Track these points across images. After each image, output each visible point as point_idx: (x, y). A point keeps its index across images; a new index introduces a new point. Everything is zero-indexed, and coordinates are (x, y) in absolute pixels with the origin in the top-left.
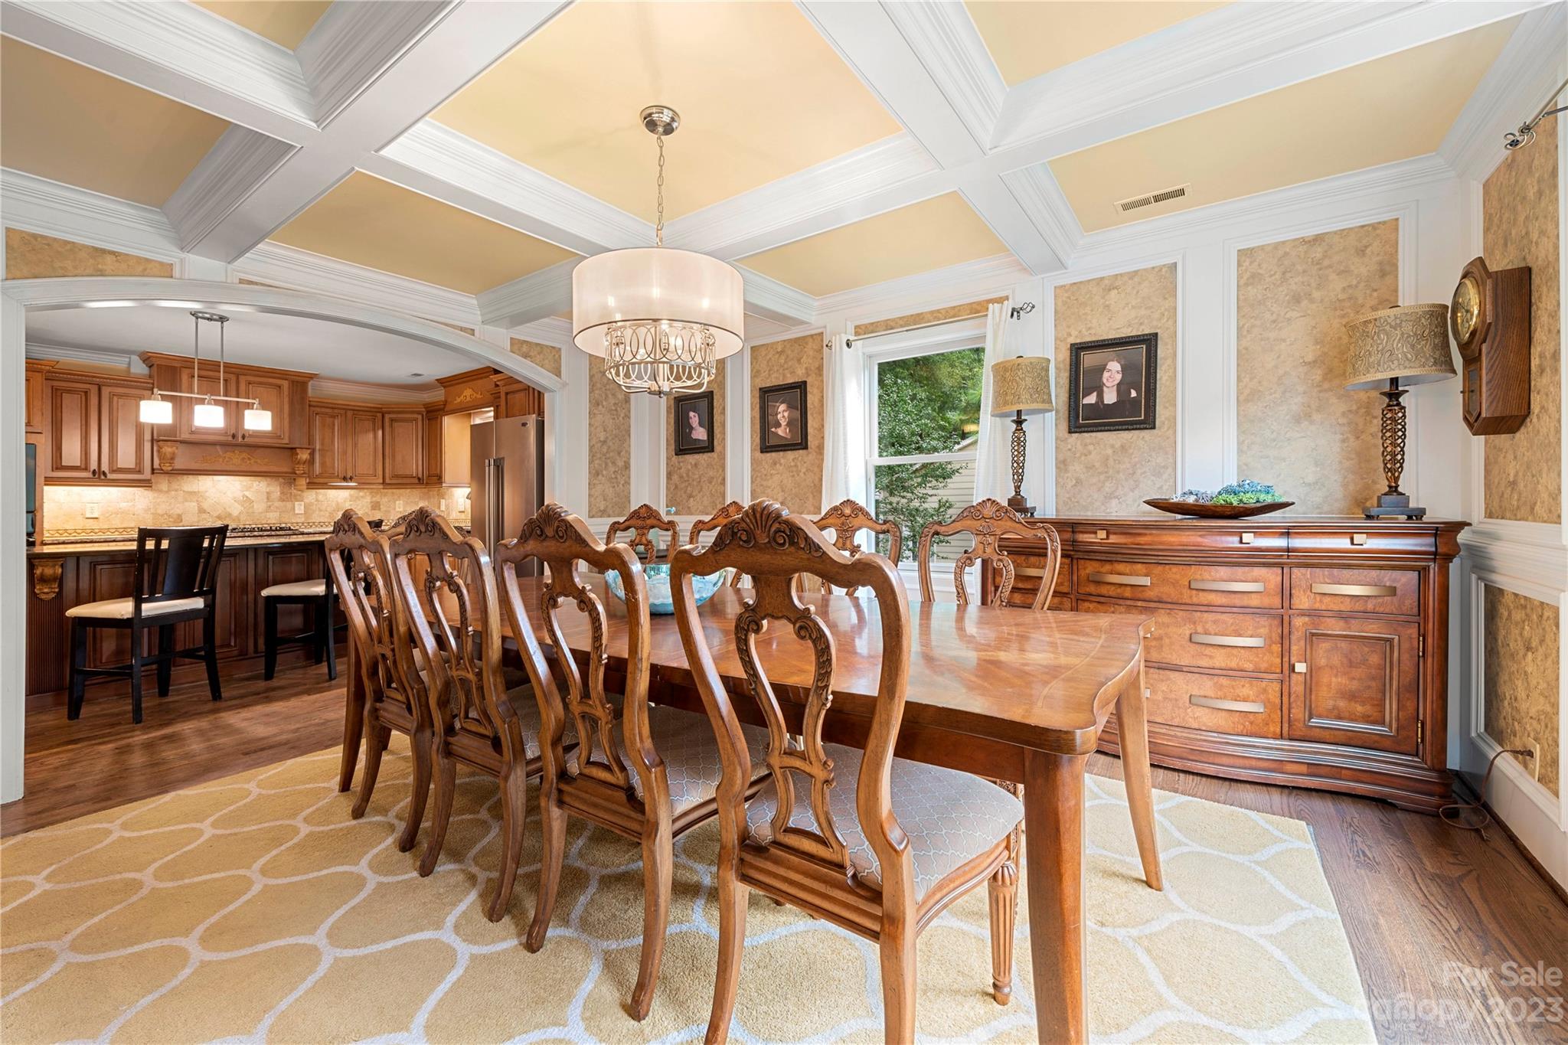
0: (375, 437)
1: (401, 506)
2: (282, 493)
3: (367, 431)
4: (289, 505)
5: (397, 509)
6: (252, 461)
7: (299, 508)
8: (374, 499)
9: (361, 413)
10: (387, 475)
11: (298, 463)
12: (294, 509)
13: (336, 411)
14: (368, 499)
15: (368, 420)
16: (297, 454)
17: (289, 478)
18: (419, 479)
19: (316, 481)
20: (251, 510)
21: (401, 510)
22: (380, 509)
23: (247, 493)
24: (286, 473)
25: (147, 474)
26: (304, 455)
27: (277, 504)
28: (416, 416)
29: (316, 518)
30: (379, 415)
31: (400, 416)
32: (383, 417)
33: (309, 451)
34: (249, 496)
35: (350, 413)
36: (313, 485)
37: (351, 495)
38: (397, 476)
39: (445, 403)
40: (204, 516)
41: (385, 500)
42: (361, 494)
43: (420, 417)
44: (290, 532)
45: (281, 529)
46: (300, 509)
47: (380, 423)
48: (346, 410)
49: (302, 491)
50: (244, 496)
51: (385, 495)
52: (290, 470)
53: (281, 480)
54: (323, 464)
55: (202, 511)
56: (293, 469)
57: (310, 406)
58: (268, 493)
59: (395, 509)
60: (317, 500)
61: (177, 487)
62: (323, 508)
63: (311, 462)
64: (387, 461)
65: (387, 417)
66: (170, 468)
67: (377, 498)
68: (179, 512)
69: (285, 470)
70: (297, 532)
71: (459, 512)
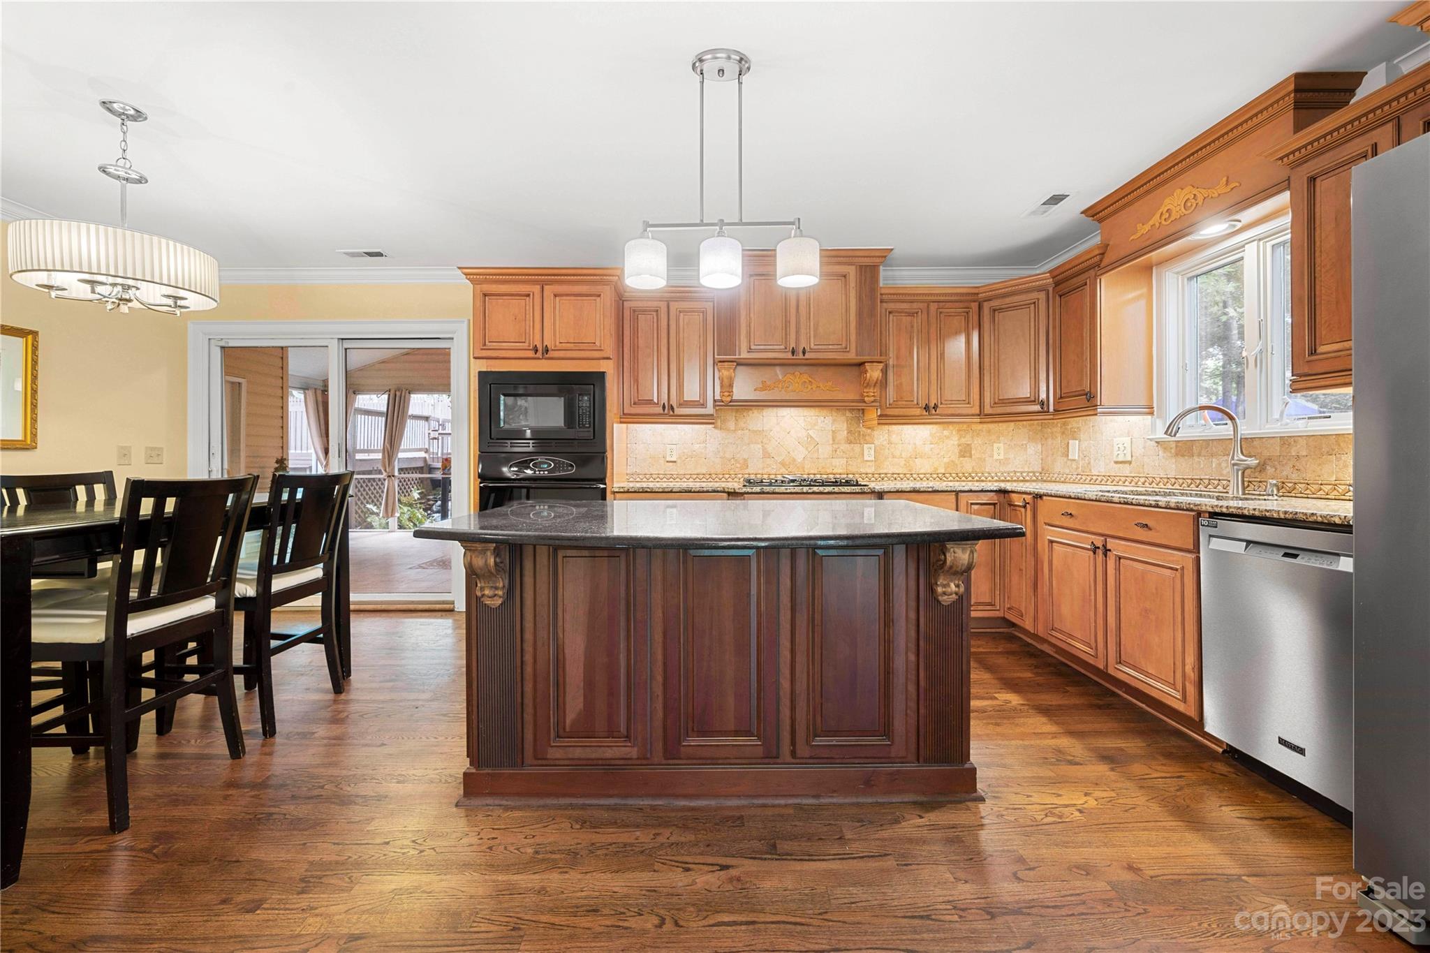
0: (968, 343)
1: (1002, 451)
2: (850, 432)
3: (957, 333)
4: (857, 448)
5: (996, 457)
6: (814, 386)
7: (869, 453)
8: (963, 440)
9: (948, 305)
10: (987, 401)
11: (868, 385)
12: (863, 455)
13: (915, 305)
14: (954, 440)
15: (959, 314)
16: (866, 372)
17: (857, 409)
18: (1042, 403)
19: (890, 412)
20: (815, 456)
21: (1001, 457)
22: (971, 456)
23: (811, 432)
24: (853, 401)
25: (710, 409)
26: (874, 373)
27: (845, 447)
28: (1035, 295)
29: (888, 468)
30: (975, 306)
31: (1008, 300)
32: (980, 307)
33: (881, 366)
34: (814, 436)
35: (933, 307)
36: (886, 418)
37: (931, 435)
38: (1003, 402)
39: (1104, 249)
40: (769, 461)
41: (977, 442)
42: (946, 433)
43: (1042, 296)
44: (857, 489)
45: (848, 483)
46: (869, 455)
47: (976, 318)
48: (929, 302)
49: (871, 428)
50: (809, 436)
51: (978, 435)
52: (857, 397)
53: (848, 414)
54: (899, 387)
55: (766, 455)
56: (862, 395)
57: (881, 302)
58: (833, 432)
59: (992, 456)
60: (890, 443)
61: (743, 425)
62: (897, 453)
63: (883, 383)
64: (987, 379)
65: (986, 306)
66: (729, 399)
67: (967, 439)
68: (746, 456)
69: (851, 396)
70: (866, 489)
71: (1116, 462)
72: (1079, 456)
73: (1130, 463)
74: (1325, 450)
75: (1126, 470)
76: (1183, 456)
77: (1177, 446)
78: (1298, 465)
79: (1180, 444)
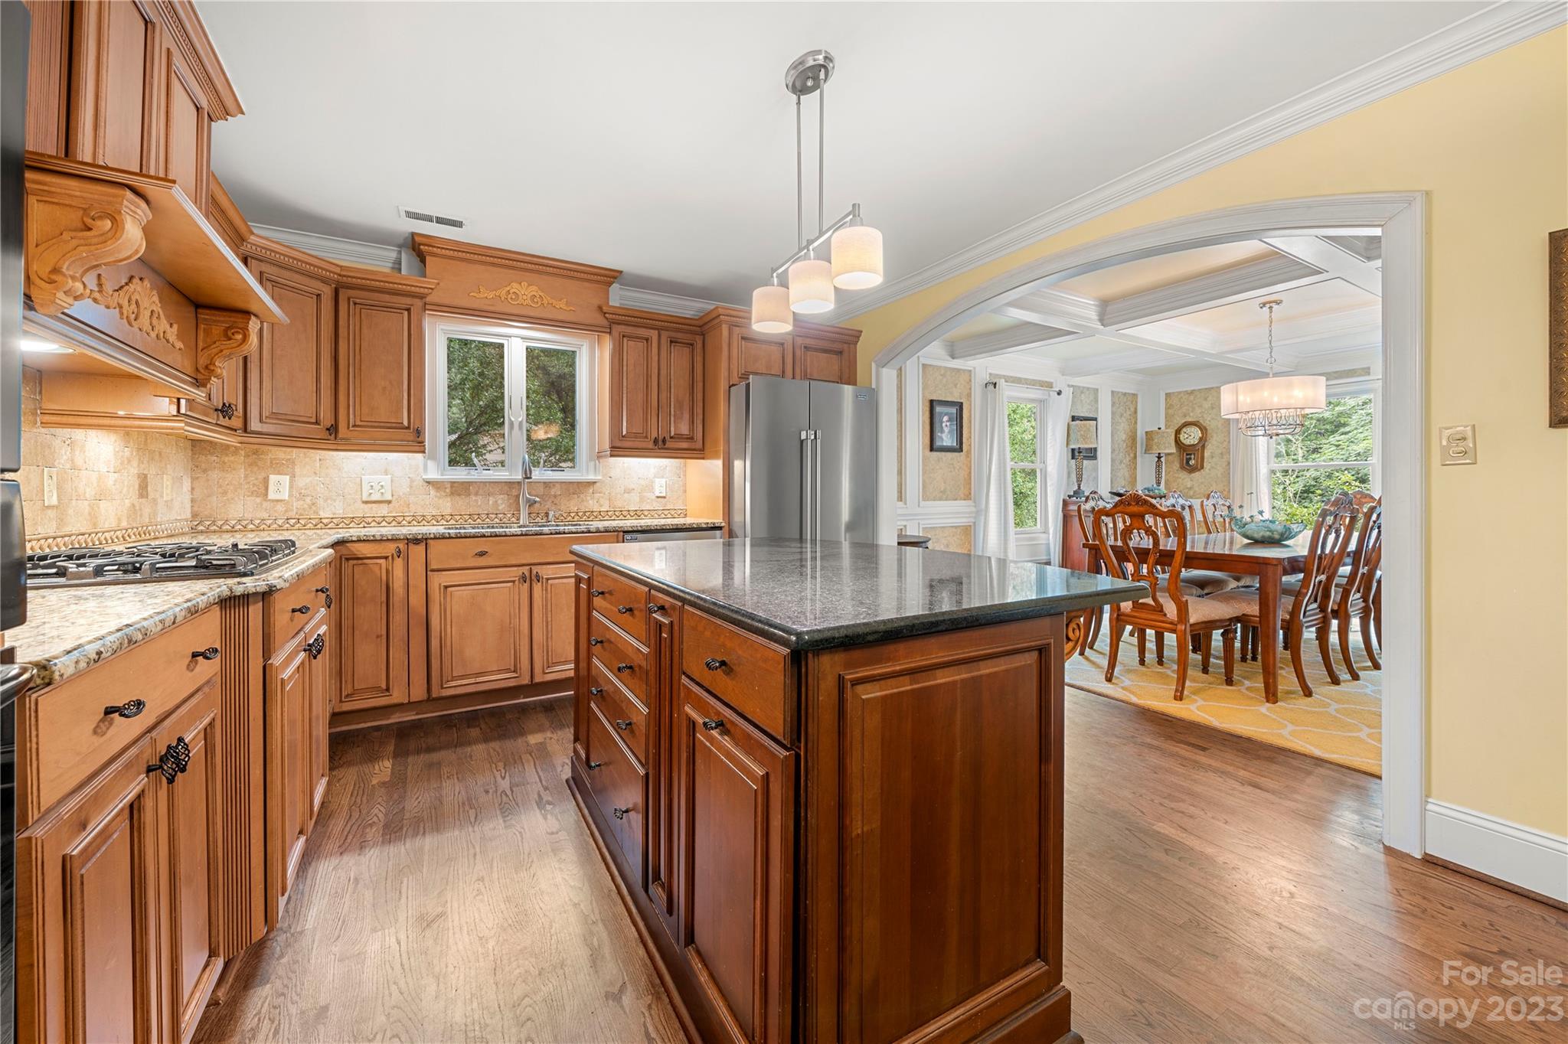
39: (435, 286)
71: (366, 502)
72: (291, 495)
73: (389, 502)
74: (571, 491)
75: (383, 510)
76: (459, 495)
77: (452, 487)
78: (556, 501)
79: (456, 485)
